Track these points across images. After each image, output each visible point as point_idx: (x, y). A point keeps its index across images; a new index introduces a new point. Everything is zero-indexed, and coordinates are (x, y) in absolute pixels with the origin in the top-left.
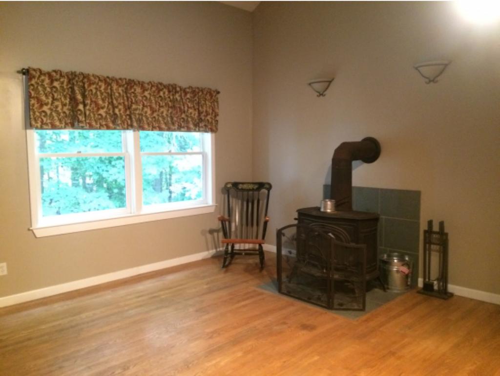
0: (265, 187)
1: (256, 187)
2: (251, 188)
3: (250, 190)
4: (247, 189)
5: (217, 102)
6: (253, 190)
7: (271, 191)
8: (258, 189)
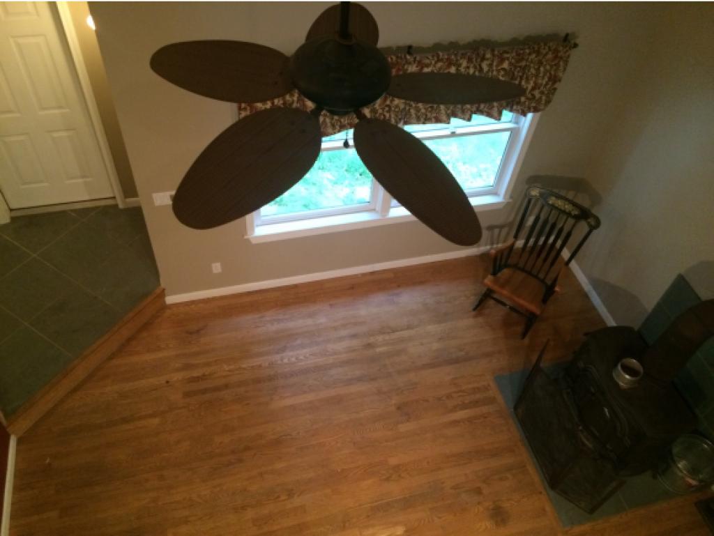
0: (589, 220)
1: (575, 212)
2: (567, 211)
3: (564, 212)
4: (560, 210)
5: (566, 62)
6: (569, 214)
7: (595, 232)
8: (577, 218)
